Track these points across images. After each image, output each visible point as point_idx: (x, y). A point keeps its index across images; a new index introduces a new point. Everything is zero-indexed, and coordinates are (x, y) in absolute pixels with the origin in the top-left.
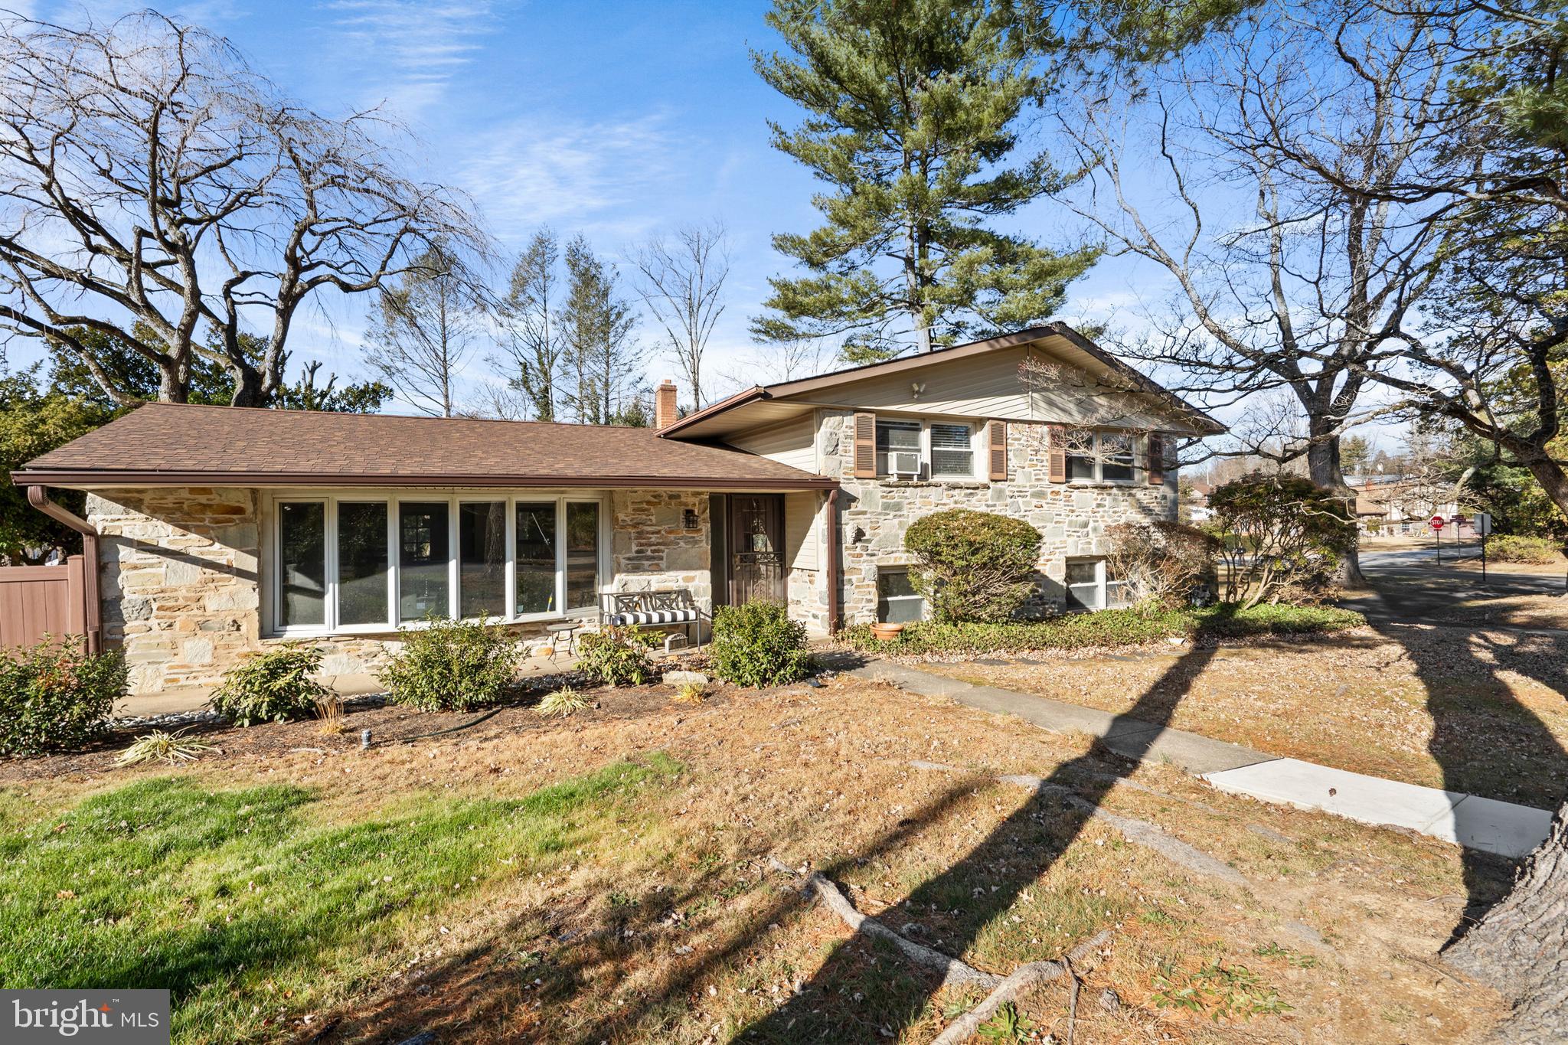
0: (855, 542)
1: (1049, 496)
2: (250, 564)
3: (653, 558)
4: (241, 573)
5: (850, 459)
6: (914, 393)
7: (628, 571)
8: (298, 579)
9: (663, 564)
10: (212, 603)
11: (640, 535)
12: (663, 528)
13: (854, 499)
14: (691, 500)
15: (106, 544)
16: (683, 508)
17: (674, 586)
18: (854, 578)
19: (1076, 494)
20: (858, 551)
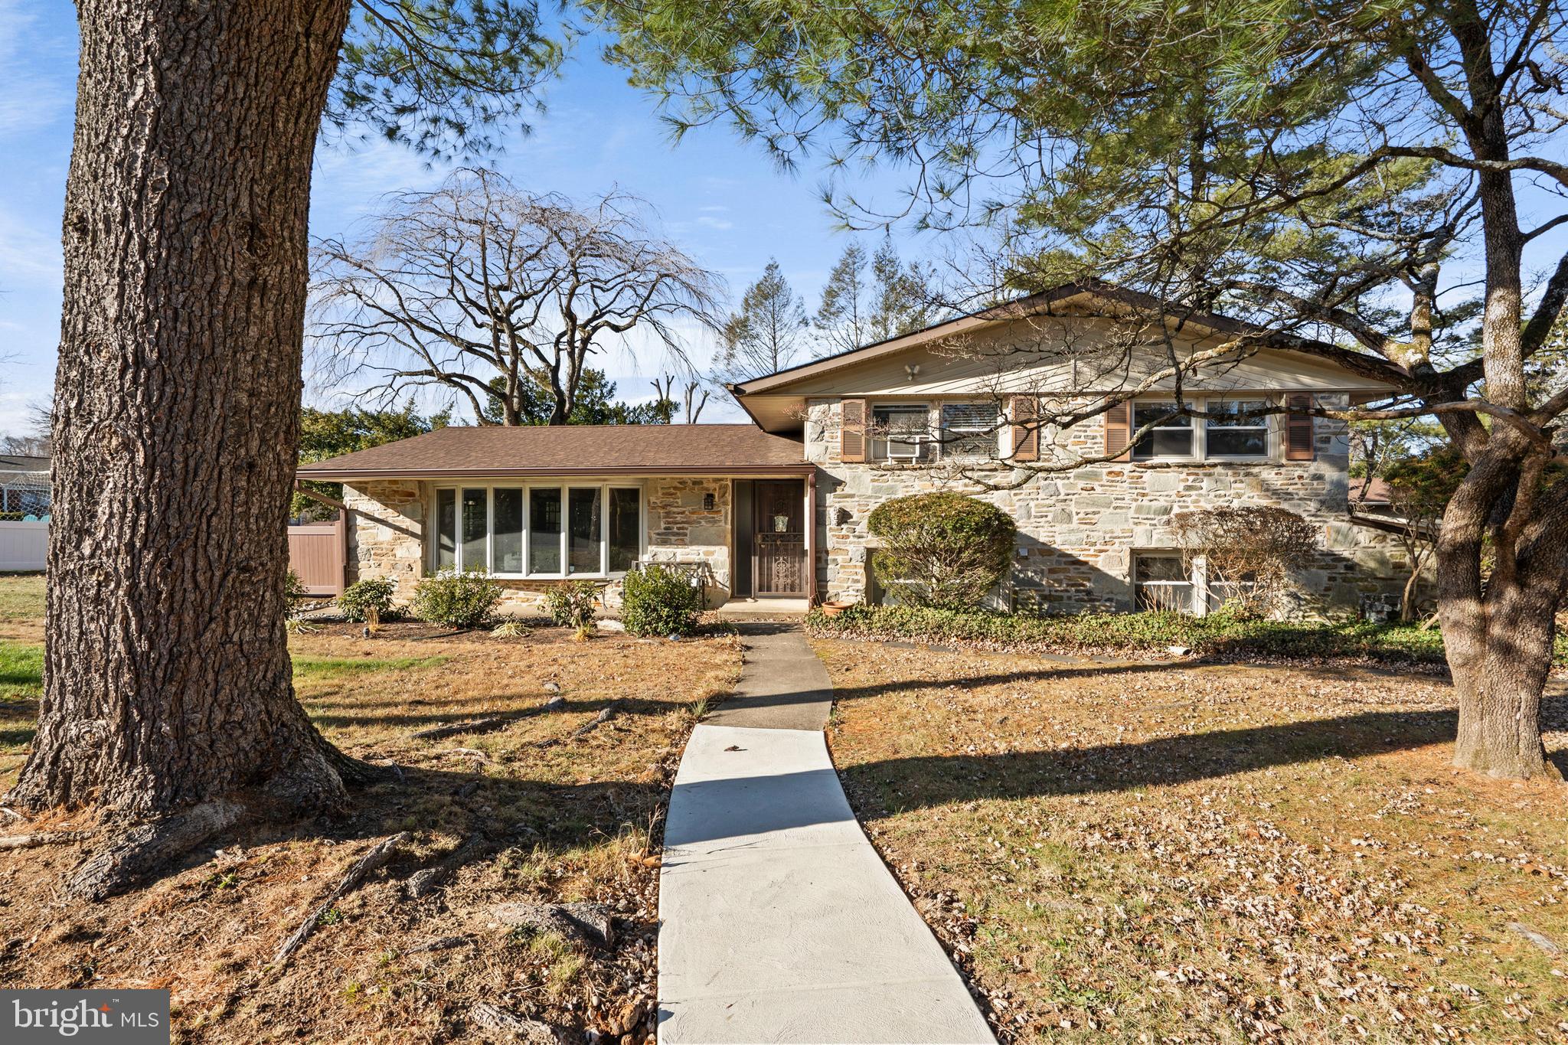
0: (839, 524)
1: (1105, 477)
2: (417, 528)
3: (678, 534)
4: (413, 535)
5: (837, 445)
6: (908, 374)
7: (657, 544)
8: (445, 540)
9: (687, 539)
10: (400, 552)
11: (668, 514)
12: (687, 509)
13: (840, 483)
14: (712, 486)
15: (350, 515)
16: (704, 493)
17: (696, 559)
18: (840, 558)
19: (1148, 475)
20: (844, 532)
